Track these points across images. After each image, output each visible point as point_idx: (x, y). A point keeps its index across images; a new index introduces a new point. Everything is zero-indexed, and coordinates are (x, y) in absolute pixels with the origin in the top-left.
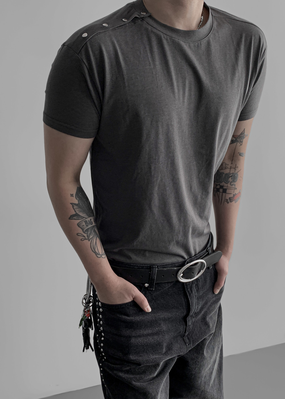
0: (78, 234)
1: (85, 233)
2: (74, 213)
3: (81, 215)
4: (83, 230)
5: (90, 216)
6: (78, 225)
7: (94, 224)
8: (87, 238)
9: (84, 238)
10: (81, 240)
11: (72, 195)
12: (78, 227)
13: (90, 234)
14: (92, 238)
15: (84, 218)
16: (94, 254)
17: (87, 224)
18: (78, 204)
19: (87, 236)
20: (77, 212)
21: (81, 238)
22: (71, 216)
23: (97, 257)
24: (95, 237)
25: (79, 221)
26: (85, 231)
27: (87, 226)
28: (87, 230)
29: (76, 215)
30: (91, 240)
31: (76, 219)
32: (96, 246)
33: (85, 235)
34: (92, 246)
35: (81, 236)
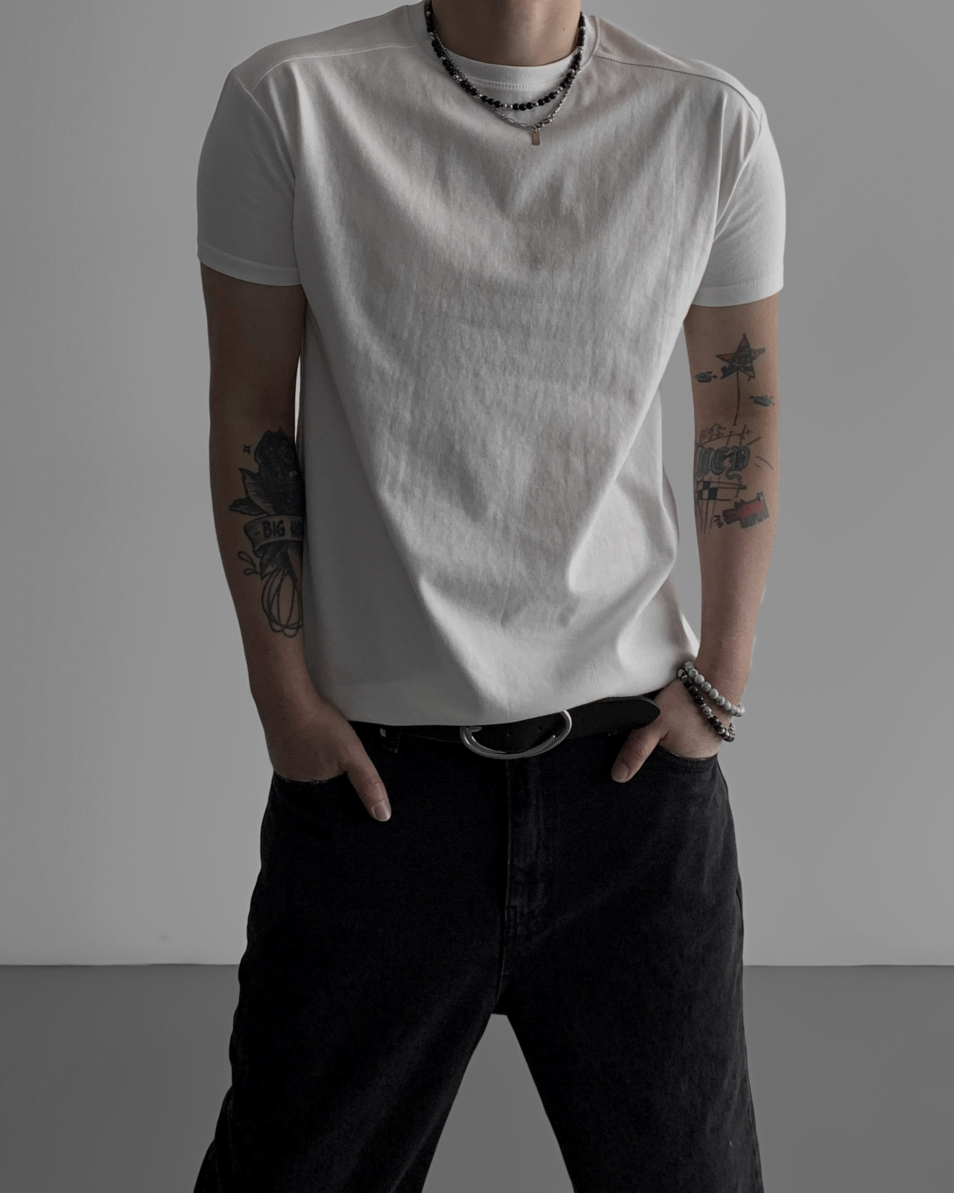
2: (244, 496)
3: (259, 505)
5: (279, 514)
6: (246, 529)
10: (245, 572)
16: (266, 620)
17: (268, 532)
20: (251, 495)
21: (245, 565)
22: (235, 502)
23: (272, 629)
25: (250, 518)
26: (258, 549)
27: (267, 536)
29: (247, 502)
30: (267, 578)
31: (243, 511)
32: (276, 597)
33: (257, 561)
34: (265, 599)
35: (247, 561)
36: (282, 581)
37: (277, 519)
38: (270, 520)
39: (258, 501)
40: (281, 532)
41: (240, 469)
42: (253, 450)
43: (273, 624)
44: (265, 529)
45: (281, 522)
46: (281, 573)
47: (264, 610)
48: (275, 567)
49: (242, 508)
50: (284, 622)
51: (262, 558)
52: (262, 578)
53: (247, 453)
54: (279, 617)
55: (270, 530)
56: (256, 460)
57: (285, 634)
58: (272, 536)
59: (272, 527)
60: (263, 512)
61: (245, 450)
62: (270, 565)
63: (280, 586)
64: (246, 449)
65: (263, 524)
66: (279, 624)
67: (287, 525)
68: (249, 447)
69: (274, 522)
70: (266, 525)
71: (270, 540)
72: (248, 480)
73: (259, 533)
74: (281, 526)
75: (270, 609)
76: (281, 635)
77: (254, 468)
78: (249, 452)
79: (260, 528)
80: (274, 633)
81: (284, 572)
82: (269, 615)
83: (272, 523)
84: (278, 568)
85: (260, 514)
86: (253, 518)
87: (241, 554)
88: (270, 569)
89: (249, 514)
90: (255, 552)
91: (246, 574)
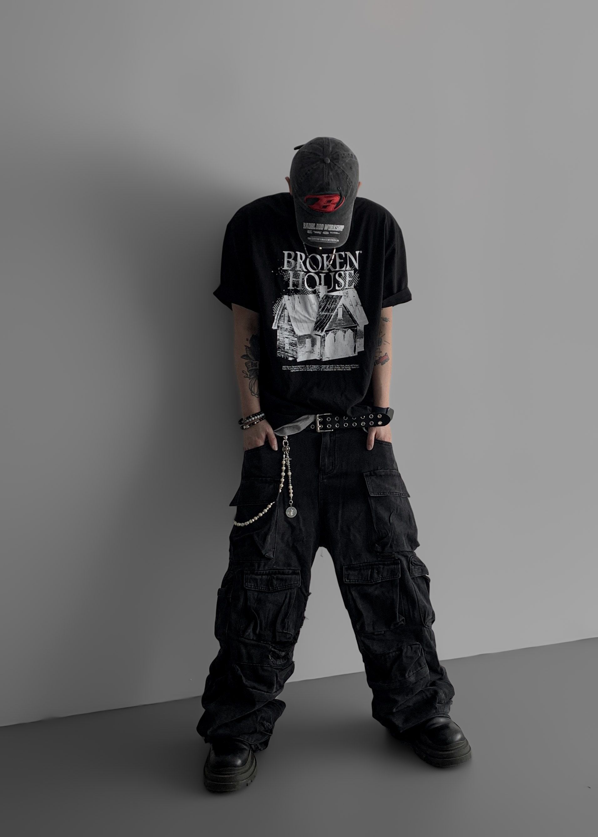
0: (244, 372)
1: (249, 373)
2: (246, 354)
3: (251, 357)
4: (248, 369)
5: (256, 360)
6: (246, 364)
7: (258, 367)
8: (249, 376)
9: (246, 375)
10: (244, 377)
11: (247, 340)
12: (245, 365)
13: (252, 374)
14: (253, 378)
15: (252, 360)
16: (250, 392)
17: (253, 365)
18: (250, 348)
19: (250, 375)
20: (248, 353)
21: (245, 375)
22: (244, 355)
23: (252, 395)
24: (255, 379)
25: (247, 361)
26: (250, 370)
27: (252, 367)
28: (251, 370)
29: (247, 356)
30: (251, 379)
33: (248, 374)
34: (250, 385)
35: (245, 373)
37: (255, 362)
38: (254, 362)
39: (250, 356)
44: (252, 364)
45: (256, 363)
47: (250, 389)
50: (255, 393)
54: (254, 391)
65: (252, 363)
67: (258, 364)
71: (254, 368)
72: (248, 349)
73: (249, 366)
75: (251, 388)
76: (254, 396)
77: (249, 346)
79: (250, 364)
80: (252, 396)
82: (251, 390)
86: (248, 361)
88: (252, 377)
89: (247, 360)
90: (248, 372)
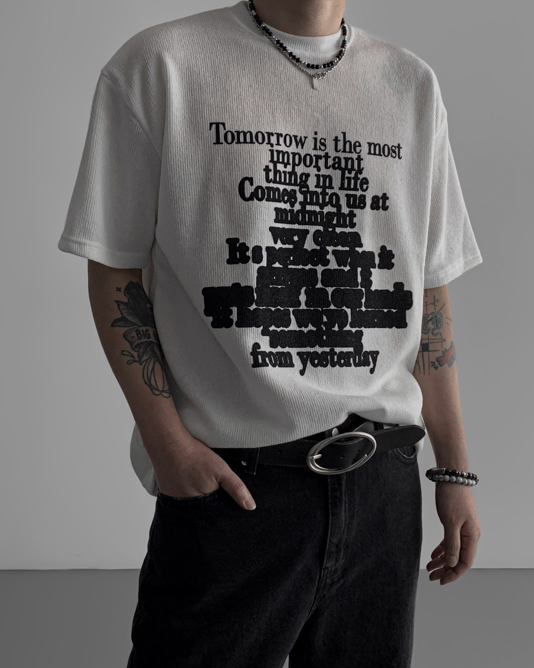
31: (121, 325)
32: (152, 375)
36: (154, 364)
40: (148, 336)
41: (116, 301)
42: (122, 290)
43: (154, 391)
46: (152, 360)
48: (148, 357)
49: (119, 324)
51: (138, 352)
52: (141, 364)
53: (119, 292)
55: (141, 334)
56: (125, 295)
57: (163, 396)
58: (143, 338)
59: (142, 333)
60: (135, 324)
61: (117, 290)
62: (144, 355)
63: (153, 367)
64: (119, 289)
66: (158, 390)
68: (120, 288)
69: (143, 330)
70: (138, 332)
74: (147, 333)
78: (120, 291)
81: (154, 359)
83: (141, 330)
84: (150, 357)
85: (132, 326)
87: (123, 352)
91: (129, 364)
